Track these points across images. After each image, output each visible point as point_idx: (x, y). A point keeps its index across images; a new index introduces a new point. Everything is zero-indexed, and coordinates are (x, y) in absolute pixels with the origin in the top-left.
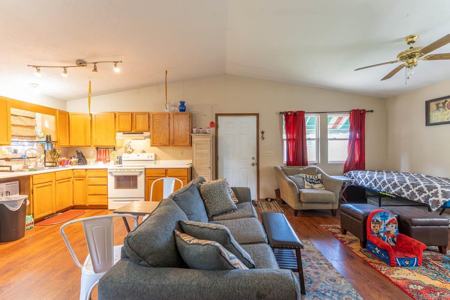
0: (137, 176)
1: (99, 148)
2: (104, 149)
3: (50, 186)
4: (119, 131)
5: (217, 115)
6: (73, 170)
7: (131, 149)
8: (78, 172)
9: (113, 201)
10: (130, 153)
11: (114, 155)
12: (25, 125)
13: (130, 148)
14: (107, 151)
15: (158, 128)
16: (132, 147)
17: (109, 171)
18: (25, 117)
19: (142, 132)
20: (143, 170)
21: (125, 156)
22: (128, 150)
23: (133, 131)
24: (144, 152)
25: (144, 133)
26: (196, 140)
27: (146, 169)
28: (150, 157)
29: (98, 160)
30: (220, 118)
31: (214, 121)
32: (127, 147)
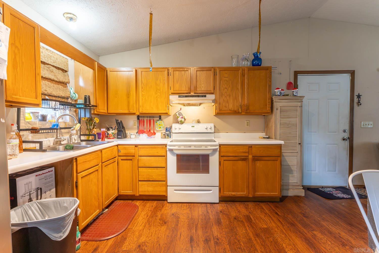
0: (209, 155)
1: (142, 117)
2: (148, 118)
3: (96, 172)
4: (173, 94)
5: (296, 73)
6: (117, 145)
7: (182, 118)
8: (125, 148)
9: (175, 190)
10: (182, 123)
11: (160, 126)
12: (56, 79)
13: (181, 116)
14: (152, 121)
15: (226, 88)
16: (184, 115)
17: (168, 147)
18: (56, 67)
19: (204, 94)
20: (218, 147)
21: (176, 127)
22: (180, 119)
23: (192, 94)
24: (199, 122)
25: (207, 95)
26: (281, 105)
27: (220, 145)
28: (208, 129)
29: (140, 132)
30: (300, 77)
31: (292, 81)
32: (178, 115)
